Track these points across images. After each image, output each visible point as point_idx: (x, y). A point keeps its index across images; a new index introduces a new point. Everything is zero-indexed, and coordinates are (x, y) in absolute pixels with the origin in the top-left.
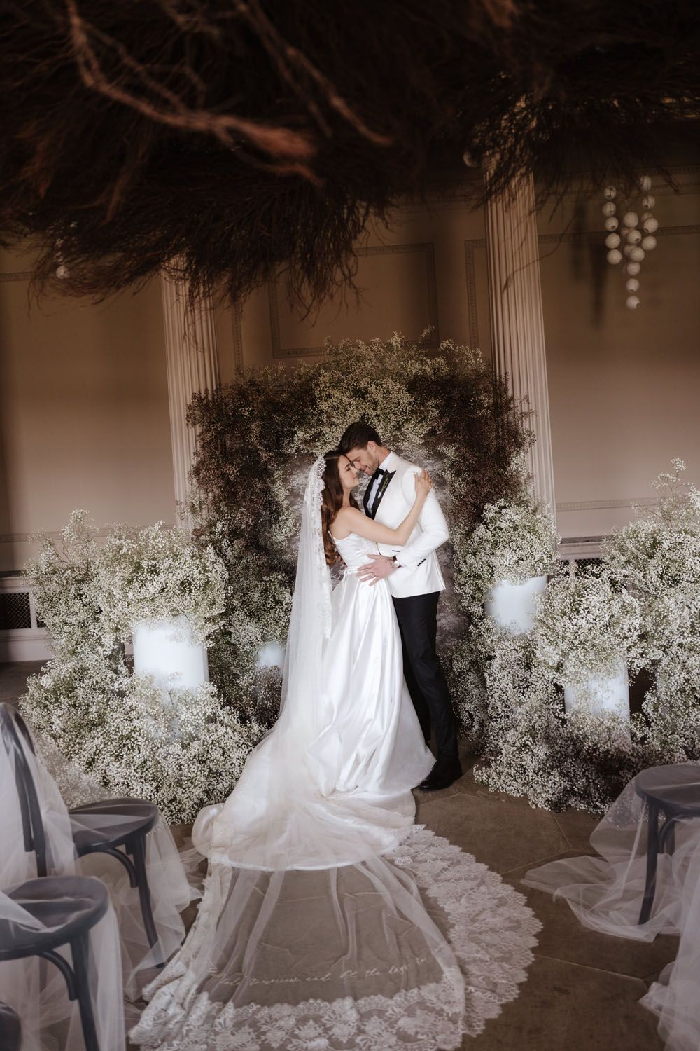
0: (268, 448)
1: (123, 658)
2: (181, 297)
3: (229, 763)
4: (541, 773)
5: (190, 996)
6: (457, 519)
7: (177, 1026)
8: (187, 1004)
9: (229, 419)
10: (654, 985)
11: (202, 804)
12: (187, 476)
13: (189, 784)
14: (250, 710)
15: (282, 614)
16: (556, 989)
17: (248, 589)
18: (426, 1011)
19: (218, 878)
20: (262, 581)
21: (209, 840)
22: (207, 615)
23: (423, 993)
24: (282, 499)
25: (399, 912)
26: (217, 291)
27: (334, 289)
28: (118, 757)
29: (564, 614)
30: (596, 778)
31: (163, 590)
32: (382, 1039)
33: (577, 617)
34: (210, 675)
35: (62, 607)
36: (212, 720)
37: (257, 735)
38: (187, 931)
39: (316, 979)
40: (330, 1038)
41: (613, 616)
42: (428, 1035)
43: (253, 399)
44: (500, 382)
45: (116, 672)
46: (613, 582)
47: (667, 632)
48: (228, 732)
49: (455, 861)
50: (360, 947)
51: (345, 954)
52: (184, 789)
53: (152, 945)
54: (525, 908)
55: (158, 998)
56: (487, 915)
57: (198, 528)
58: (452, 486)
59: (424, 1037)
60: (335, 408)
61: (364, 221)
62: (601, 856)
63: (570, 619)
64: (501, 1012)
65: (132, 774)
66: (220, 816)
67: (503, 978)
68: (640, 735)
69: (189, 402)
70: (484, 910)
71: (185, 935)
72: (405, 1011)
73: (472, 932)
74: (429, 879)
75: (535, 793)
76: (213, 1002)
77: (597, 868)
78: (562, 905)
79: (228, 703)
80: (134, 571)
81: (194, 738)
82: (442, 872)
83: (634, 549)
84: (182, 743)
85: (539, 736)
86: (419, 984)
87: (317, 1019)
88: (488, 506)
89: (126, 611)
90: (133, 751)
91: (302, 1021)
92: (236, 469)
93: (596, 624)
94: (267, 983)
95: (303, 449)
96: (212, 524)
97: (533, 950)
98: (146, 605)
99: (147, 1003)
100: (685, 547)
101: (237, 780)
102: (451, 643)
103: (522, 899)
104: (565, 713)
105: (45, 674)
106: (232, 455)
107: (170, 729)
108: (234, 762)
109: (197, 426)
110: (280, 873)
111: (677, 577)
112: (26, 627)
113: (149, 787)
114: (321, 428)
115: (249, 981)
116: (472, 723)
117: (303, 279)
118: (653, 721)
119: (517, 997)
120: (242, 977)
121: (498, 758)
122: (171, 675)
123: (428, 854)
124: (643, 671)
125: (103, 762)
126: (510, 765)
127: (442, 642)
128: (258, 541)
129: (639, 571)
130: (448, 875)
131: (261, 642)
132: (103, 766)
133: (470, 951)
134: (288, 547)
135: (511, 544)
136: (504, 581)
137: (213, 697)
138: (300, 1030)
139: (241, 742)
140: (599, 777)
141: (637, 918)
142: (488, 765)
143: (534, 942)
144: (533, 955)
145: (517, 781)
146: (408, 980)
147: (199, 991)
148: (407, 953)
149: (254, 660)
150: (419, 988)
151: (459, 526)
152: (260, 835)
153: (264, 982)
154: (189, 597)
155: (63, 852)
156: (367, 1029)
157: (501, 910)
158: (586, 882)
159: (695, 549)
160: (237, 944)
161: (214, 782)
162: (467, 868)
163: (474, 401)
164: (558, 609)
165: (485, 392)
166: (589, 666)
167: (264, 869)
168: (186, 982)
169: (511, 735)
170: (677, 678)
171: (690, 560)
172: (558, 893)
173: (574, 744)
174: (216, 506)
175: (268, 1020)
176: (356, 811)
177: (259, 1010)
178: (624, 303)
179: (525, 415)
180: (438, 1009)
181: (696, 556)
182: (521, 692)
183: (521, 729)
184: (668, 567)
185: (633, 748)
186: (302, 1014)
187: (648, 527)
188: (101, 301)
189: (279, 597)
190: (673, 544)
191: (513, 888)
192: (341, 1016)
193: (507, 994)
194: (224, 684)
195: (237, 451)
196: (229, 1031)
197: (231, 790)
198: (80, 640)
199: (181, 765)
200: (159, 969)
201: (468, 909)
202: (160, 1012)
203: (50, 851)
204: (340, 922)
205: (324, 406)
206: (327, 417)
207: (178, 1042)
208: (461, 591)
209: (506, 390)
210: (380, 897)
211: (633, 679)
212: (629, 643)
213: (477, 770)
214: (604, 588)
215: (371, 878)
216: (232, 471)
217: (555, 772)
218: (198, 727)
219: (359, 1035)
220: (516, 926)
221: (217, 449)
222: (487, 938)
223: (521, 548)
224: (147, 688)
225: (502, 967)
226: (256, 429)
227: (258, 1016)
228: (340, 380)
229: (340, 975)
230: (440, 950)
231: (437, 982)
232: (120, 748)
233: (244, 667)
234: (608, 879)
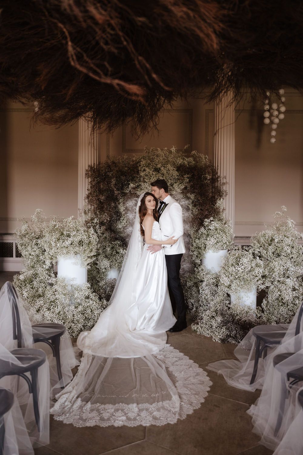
0: (118, 190)
1: (53, 270)
2: (89, 128)
3: (93, 315)
4: (218, 328)
5: (74, 399)
6: (193, 224)
7: (68, 409)
8: (72, 402)
9: (103, 176)
10: (252, 406)
11: (81, 330)
12: (84, 198)
13: (77, 322)
14: (103, 295)
15: (119, 258)
16: (215, 405)
17: (105, 246)
18: (164, 410)
19: (87, 358)
20: (111, 244)
21: (84, 344)
22: (89, 255)
23: (164, 404)
24: (122, 211)
25: (157, 375)
26: (103, 127)
27: (149, 129)
28: (49, 309)
29: (232, 265)
30: (240, 331)
31: (72, 244)
32: (147, 418)
33: (238, 267)
34: (88, 280)
35: (29, 248)
36: (88, 297)
37: (105, 305)
38: (74, 376)
39: (123, 396)
40: (127, 417)
41: (252, 267)
42: (164, 418)
43: (113, 169)
44: (215, 170)
45: (50, 276)
46: (253, 254)
47: (273, 275)
48: (94, 303)
49: (181, 358)
50: (141, 386)
51: (135, 388)
52: (75, 324)
53: (60, 380)
54: (207, 377)
55: (62, 399)
56: (191, 379)
57: (87, 220)
58: (192, 210)
59: (163, 419)
60: (146, 175)
61: (163, 104)
62: (239, 360)
63: (235, 267)
64: (193, 412)
65: (54, 317)
66: (88, 336)
67: (195, 400)
68: (259, 315)
69: (87, 168)
70: (191, 376)
71: (73, 377)
72: (157, 409)
73: (185, 384)
74: (170, 364)
75: (216, 336)
76: (83, 402)
77: (236, 365)
78: (221, 376)
79: (94, 292)
80: (60, 236)
81: (80, 304)
82: (175, 362)
83: (263, 241)
84: (75, 306)
85: (219, 313)
86: (163, 400)
87: (122, 410)
88: (206, 220)
89: (56, 251)
90: (55, 307)
91: (117, 410)
92: (104, 197)
93: (245, 270)
94: (104, 397)
95: (132, 191)
96: (92, 219)
97: (208, 392)
98: (65, 249)
99: (57, 401)
100: (284, 242)
101: (96, 322)
102: (187, 275)
103: (206, 373)
104: (230, 305)
105: (21, 274)
106: (103, 191)
107: (70, 300)
108: (95, 315)
109: (89, 179)
110: (111, 358)
111: (280, 254)
112: (11, 257)
113: (61, 322)
114: (140, 183)
115: (97, 395)
116: (193, 308)
117: (137, 125)
118: (265, 311)
119: (200, 407)
120: (94, 394)
121: (202, 321)
122: (72, 278)
123: (170, 355)
124: (262, 290)
125: (43, 311)
126: (206, 324)
127: (184, 274)
128: (111, 227)
129: (264, 250)
130: (177, 363)
131: (109, 268)
132: (42, 313)
133: (183, 391)
134: (123, 231)
135: (214, 236)
136: (210, 251)
137: (89, 288)
138: (115, 413)
139: (99, 307)
140: (241, 330)
141: (249, 383)
142: (198, 324)
143: (209, 389)
144: (208, 393)
145: (208, 331)
146: (158, 399)
147: (77, 398)
148: (159, 390)
149: (106, 275)
150: (162, 402)
151: (194, 227)
152: (104, 343)
153: (103, 396)
154: (82, 247)
155: (28, 341)
156: (141, 414)
157: (197, 377)
158: (231, 368)
159: (288, 243)
160: (93, 382)
161: (87, 323)
162: (185, 361)
163: (204, 176)
164: (230, 263)
165: (208, 173)
166: (241, 287)
167: (105, 356)
168: (72, 394)
169: (208, 312)
170: (276, 294)
171: (286, 247)
172: (219, 372)
173: (233, 317)
174: (95, 212)
175: (103, 409)
176: (143, 338)
177: (100, 406)
178: (269, 140)
179: (224, 184)
180: (169, 409)
181: (288, 246)
182: (213, 296)
183: (212, 310)
184: (276, 250)
185: (256, 320)
186: (117, 408)
187: (270, 233)
188: (59, 128)
189: (118, 251)
190: (279, 240)
191: (203, 370)
192: (131, 410)
193: (196, 406)
194: (93, 284)
195: (105, 190)
196: (88, 412)
197: (93, 326)
198: (36, 262)
199: (74, 314)
200: (62, 389)
201: (184, 376)
202: (62, 404)
203: (23, 339)
204: (134, 377)
205: (142, 174)
206: (143, 179)
207: (69, 415)
208: (192, 254)
209: (217, 173)
210: (150, 369)
211: (259, 293)
212: (258, 278)
213: (193, 325)
214: (249, 256)
215: (147, 362)
216: (102, 198)
217: (224, 328)
218: (82, 300)
219: (138, 416)
220: (202, 383)
221: (97, 188)
222: (191, 386)
223: (218, 238)
224: (62, 283)
225: (195, 397)
226: (113, 181)
227: (100, 408)
228: (149, 164)
229: (132, 395)
230: (172, 389)
231: (170, 401)
232: (50, 306)
233: (102, 278)
234: (240, 368)
